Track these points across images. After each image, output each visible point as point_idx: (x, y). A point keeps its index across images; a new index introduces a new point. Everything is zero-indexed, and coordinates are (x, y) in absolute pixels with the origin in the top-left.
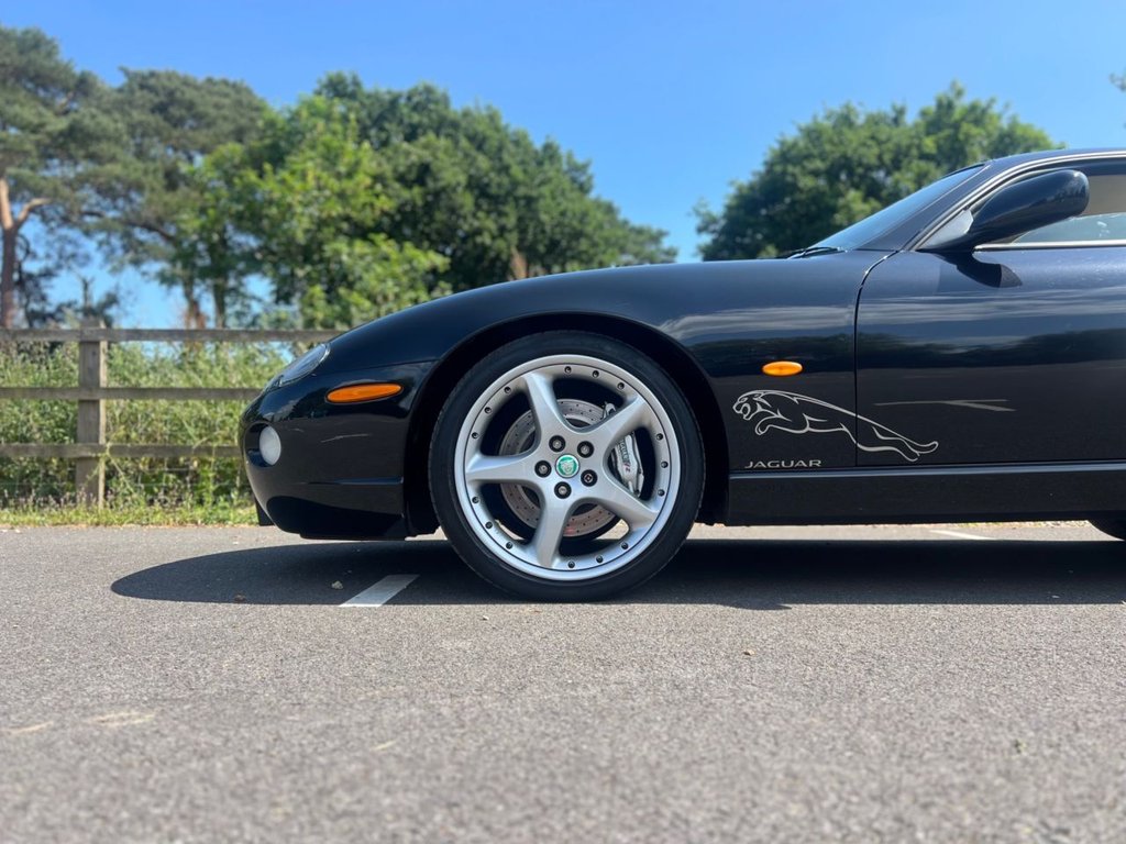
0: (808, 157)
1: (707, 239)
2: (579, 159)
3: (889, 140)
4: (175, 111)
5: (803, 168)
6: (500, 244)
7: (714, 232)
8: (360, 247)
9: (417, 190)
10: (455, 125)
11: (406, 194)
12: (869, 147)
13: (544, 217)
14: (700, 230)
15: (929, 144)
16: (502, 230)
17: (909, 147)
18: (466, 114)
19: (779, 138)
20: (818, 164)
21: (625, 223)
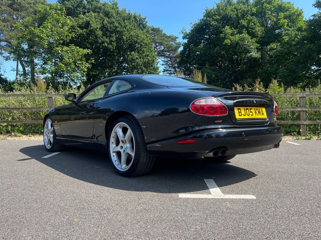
0: (215, 15)
1: (186, 41)
2: (143, 17)
3: (240, 9)
4: (15, 6)
5: (213, 18)
6: (110, 46)
7: (187, 39)
8: (65, 48)
9: (84, 30)
10: (100, 8)
11: (81, 31)
12: (234, 11)
13: (124, 37)
14: (184, 38)
15: (254, 10)
16: (111, 41)
17: (248, 11)
18: (104, 5)
19: (206, 9)
20: (218, 17)
21: (165, 34)
